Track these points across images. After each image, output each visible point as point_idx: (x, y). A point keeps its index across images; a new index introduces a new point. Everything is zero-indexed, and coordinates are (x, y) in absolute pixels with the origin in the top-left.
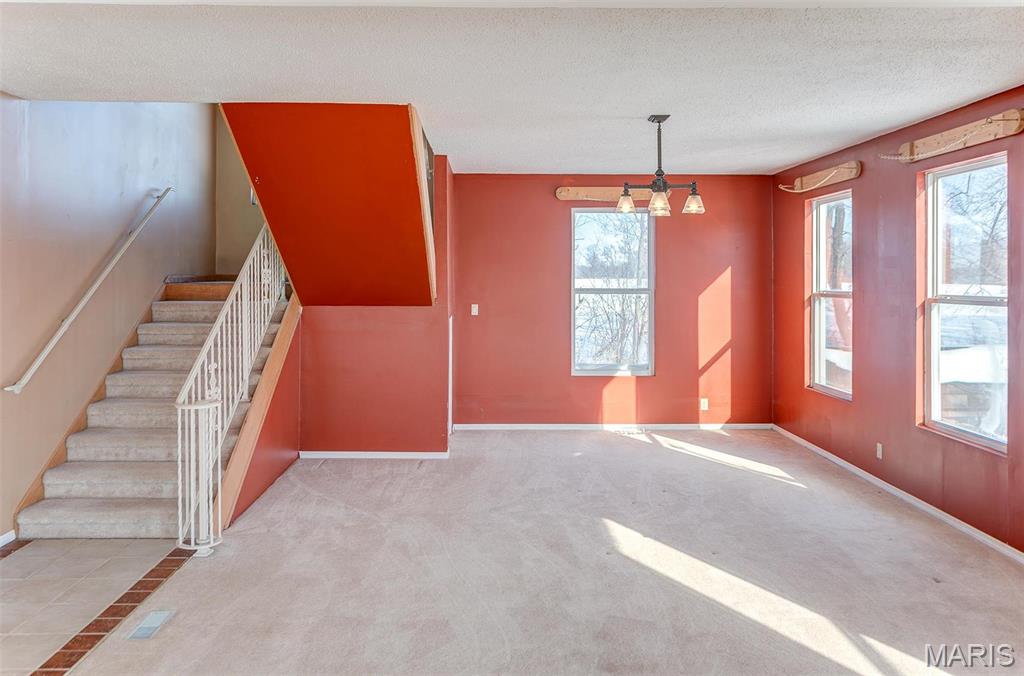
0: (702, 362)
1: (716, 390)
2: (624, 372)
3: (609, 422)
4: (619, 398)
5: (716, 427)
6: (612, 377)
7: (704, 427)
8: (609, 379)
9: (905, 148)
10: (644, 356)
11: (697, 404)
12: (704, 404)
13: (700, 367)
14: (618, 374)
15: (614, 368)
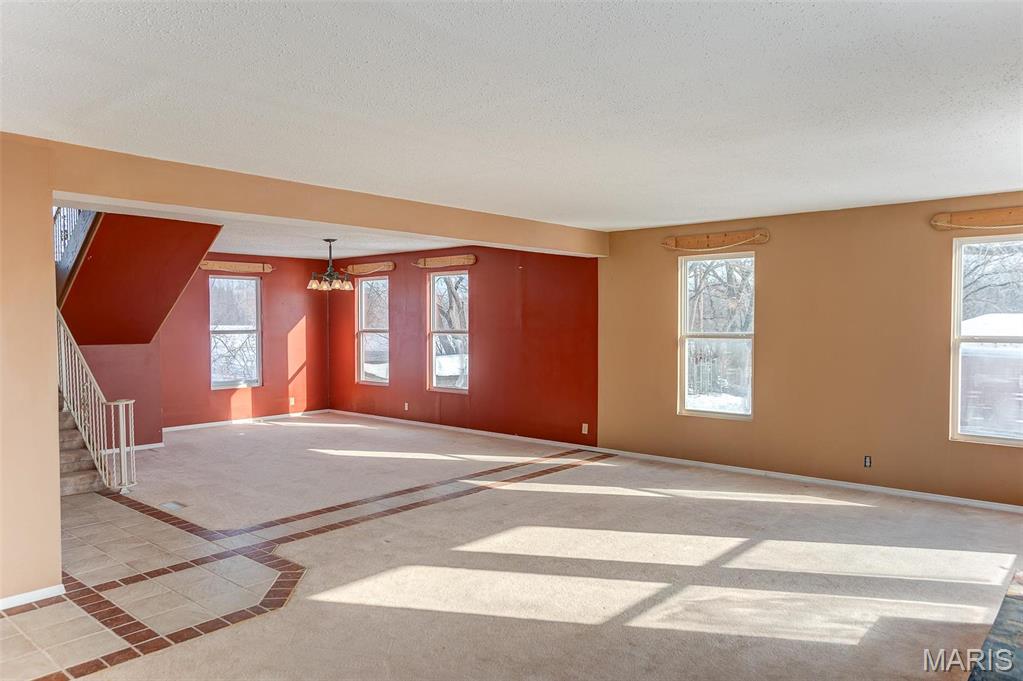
0: (291, 374)
1: (298, 391)
2: (243, 385)
3: (236, 419)
4: (242, 402)
5: (299, 415)
6: (236, 390)
7: (292, 415)
8: (234, 391)
9: (421, 261)
10: (255, 375)
11: (288, 403)
12: (292, 402)
13: (290, 378)
14: (239, 387)
15: (236, 382)
